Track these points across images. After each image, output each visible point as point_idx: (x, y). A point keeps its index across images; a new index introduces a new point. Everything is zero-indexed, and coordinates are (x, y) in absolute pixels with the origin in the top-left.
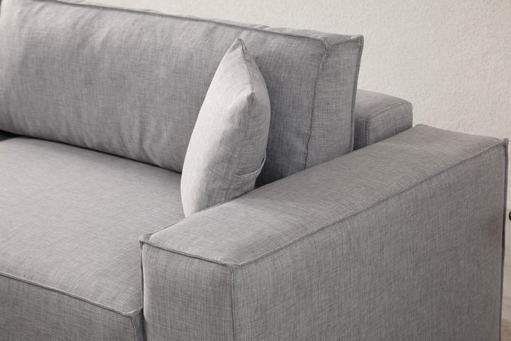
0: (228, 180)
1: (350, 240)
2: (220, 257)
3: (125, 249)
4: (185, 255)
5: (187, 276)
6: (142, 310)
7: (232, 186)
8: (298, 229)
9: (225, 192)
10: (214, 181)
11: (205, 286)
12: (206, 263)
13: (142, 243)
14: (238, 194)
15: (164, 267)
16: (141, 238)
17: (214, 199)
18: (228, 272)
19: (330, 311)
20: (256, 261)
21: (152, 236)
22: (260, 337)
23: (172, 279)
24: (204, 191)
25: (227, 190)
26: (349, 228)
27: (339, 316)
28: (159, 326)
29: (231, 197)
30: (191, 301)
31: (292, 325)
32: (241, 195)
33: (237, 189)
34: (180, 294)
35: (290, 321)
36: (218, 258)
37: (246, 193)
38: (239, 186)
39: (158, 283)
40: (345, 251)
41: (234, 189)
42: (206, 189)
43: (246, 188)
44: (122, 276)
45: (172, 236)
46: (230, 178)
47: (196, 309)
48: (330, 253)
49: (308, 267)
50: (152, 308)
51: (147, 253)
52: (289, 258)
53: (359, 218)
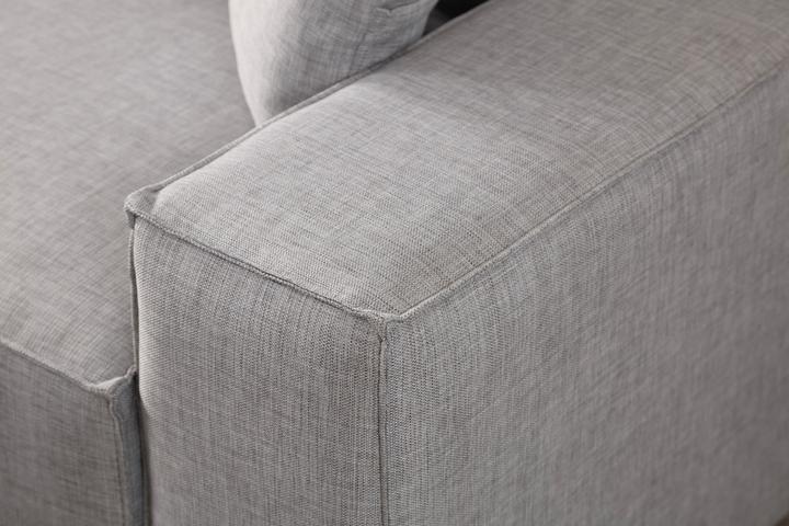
0: (359, 22)
1: (681, 197)
2: (349, 290)
3: (90, 182)
4: (251, 270)
5: (256, 328)
6: (136, 378)
7: (369, 37)
8: (554, 187)
9: (350, 51)
10: (322, 22)
11: (306, 364)
12: (310, 302)
13: (134, 217)
14: (383, 54)
15: (192, 294)
16: (131, 201)
17: (320, 68)
18: (372, 338)
19: (618, 376)
20: (446, 300)
21: (161, 198)
22: (450, 482)
23: (215, 329)
24: (295, 42)
25: (357, 46)
26: (682, 167)
27: (638, 381)
28: (180, 433)
29: (367, 63)
30: (267, 394)
31: (528, 434)
32: (391, 59)
33: (383, 43)
34: (237, 369)
35: (523, 427)
36: (343, 290)
37: (404, 51)
38: (388, 36)
39: (177, 330)
40: (666, 229)
41: (375, 44)
42: (302, 41)
43: (404, 38)
44: (83, 270)
45: (214, 205)
46: (365, 17)
47: (280, 414)
48: (633, 240)
49: (576, 287)
50: (163, 386)
51: (146, 247)
52: (529, 277)
53: (706, 139)
